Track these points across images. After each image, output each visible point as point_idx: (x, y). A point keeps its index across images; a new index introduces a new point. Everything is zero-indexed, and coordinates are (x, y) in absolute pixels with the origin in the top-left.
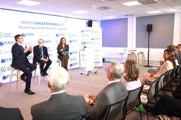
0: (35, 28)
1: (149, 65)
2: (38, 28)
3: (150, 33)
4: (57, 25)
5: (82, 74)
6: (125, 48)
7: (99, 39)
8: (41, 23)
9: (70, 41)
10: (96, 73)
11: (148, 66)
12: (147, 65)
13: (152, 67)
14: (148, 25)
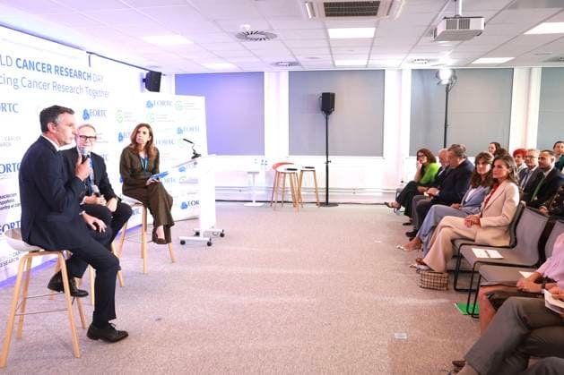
0: (19, 83)
1: (330, 201)
2: (31, 84)
3: (330, 116)
4: (86, 76)
5: (183, 243)
6: (259, 158)
7: (198, 129)
8: (40, 67)
9: (120, 134)
10: (222, 235)
11: (327, 204)
12: (324, 200)
13: (336, 204)
14: (323, 94)
